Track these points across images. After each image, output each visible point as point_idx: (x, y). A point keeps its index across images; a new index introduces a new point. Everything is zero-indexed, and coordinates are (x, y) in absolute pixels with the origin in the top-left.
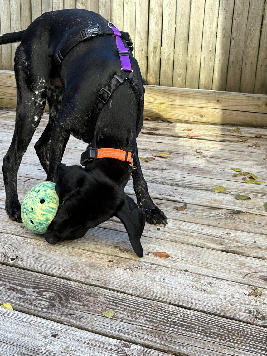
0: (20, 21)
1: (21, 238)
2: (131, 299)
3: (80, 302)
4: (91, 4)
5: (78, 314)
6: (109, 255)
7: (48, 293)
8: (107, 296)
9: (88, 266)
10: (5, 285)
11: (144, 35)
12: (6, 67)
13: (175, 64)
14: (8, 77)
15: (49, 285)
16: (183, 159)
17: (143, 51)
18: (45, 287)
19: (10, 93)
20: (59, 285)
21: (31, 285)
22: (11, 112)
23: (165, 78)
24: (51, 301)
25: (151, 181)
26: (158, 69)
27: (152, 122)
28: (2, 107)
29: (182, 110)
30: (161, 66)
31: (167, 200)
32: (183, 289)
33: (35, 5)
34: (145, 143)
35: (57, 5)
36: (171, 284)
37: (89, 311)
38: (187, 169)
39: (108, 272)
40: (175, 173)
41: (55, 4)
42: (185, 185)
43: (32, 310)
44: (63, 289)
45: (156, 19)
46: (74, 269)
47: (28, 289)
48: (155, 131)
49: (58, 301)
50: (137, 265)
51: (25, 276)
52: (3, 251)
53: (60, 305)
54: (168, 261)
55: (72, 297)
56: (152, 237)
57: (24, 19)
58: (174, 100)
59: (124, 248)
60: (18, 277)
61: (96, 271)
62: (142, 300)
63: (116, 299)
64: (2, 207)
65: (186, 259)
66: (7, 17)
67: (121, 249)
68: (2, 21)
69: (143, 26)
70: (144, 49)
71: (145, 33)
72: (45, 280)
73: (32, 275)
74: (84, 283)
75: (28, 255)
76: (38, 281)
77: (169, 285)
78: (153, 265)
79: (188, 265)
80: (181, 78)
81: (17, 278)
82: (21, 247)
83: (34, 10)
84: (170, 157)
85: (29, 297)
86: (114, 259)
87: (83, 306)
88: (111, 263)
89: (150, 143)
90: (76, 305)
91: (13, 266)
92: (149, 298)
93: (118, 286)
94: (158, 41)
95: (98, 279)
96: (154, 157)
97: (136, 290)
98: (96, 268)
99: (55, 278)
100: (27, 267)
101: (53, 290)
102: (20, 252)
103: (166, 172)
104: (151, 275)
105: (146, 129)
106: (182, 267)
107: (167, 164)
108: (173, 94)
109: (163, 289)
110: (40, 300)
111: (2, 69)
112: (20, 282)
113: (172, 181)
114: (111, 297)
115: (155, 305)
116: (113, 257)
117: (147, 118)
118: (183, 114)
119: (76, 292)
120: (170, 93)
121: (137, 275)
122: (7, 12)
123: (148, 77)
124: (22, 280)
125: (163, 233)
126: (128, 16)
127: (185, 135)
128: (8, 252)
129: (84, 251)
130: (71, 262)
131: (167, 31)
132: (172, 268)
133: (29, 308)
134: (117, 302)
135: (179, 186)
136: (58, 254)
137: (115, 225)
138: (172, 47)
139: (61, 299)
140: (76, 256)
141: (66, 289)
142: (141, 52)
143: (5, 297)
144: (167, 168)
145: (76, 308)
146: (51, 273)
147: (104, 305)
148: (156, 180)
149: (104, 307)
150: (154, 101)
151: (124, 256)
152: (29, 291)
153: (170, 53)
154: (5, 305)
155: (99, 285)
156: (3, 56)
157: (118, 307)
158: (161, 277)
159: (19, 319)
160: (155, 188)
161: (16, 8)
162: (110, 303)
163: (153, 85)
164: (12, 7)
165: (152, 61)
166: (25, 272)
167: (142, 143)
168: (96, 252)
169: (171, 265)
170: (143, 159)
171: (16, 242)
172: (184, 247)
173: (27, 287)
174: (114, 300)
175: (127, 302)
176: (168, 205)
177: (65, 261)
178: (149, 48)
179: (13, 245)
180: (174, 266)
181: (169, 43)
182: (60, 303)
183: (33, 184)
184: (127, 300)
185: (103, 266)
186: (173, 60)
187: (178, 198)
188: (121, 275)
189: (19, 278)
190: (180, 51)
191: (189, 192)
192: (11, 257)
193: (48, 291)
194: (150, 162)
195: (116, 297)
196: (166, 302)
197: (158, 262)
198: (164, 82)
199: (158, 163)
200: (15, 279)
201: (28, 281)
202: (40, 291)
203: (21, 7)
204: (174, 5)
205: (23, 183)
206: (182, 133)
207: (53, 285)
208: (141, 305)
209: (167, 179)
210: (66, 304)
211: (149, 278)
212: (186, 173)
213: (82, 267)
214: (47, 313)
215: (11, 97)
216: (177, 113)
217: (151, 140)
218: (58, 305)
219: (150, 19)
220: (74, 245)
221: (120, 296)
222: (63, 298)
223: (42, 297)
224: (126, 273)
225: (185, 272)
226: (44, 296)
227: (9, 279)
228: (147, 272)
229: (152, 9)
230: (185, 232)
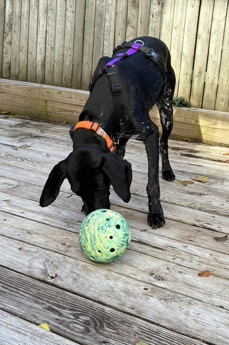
0: (73, 41)
1: (61, 255)
2: (165, 332)
3: (114, 330)
4: (141, 28)
5: (112, 343)
6: (145, 282)
7: (84, 316)
8: (141, 326)
9: (123, 292)
10: (44, 304)
11: (190, 60)
12: (57, 83)
13: (218, 89)
14: (58, 93)
15: (86, 309)
16: (222, 185)
17: (188, 75)
18: (82, 310)
19: (59, 108)
20: (95, 309)
21: (68, 307)
22: (59, 126)
23: (208, 101)
24: (86, 326)
25: (189, 206)
26: (201, 92)
27: (192, 143)
28: (51, 121)
29: (222, 134)
30: (205, 90)
31: (205, 228)
32: (218, 327)
33: (88, 27)
34: (184, 165)
35: (108, 27)
36: (205, 320)
37: (122, 340)
38: (226, 195)
39: (143, 300)
40: (214, 199)
41: (107, 26)
42: (223, 213)
43: (68, 334)
44: (98, 314)
45: (203, 44)
46: (110, 294)
47: (65, 310)
48: (194, 153)
49: (93, 326)
50: (172, 296)
51: (63, 296)
52: (43, 268)
53: (95, 331)
54: (204, 295)
55: (107, 323)
56: (188, 267)
57: (77, 39)
58: (216, 124)
59: (160, 276)
60: (57, 296)
61: (131, 298)
62: (175, 335)
63: (150, 331)
64: (45, 223)
65: (222, 294)
66: (61, 37)
67: (157, 277)
68: (57, 41)
69: (190, 50)
70: (189, 73)
71: (191, 58)
72: (82, 303)
73: (69, 296)
74: (119, 310)
75: (66, 275)
76: (75, 303)
77: (204, 321)
78: (188, 298)
79: (224, 301)
80: (224, 103)
81: (55, 297)
82: (60, 266)
83: (87, 31)
84: (209, 182)
85: (65, 319)
86: (149, 287)
87: (117, 334)
88: (146, 291)
89: (189, 165)
90: (111, 333)
91: (52, 285)
92: (183, 333)
93: (152, 317)
94: (203, 66)
95: (133, 307)
96: (193, 181)
97: (170, 323)
98: (131, 295)
99: (91, 301)
100: (66, 287)
101: (89, 314)
102: (59, 271)
103: (205, 198)
104: (186, 309)
105: (185, 150)
106: (217, 302)
107: (206, 189)
108: (215, 118)
109: (197, 325)
110: (76, 323)
111: (53, 85)
112: (58, 302)
113: (210, 208)
114: (145, 328)
115: (189, 341)
116: (148, 285)
117: (187, 139)
118: (223, 137)
119: (111, 318)
120: (211, 117)
121: (171, 306)
122: (61, 33)
123: (191, 100)
124: (60, 300)
125: (199, 263)
126: (176, 40)
127: (224, 159)
128: (48, 269)
129: (120, 276)
130: (107, 286)
131: (213, 56)
132: (207, 303)
133: (65, 331)
134: (151, 334)
135: (218, 214)
136: (95, 276)
137: (151, 250)
138: (217, 73)
139: (96, 325)
140: (112, 280)
141: (101, 314)
142: (186, 76)
143: (43, 317)
144: (206, 193)
145: (110, 336)
146: (88, 295)
147: (137, 336)
148: (194, 205)
149: (138, 337)
150: (195, 123)
151: (159, 285)
152: (66, 312)
153: (214, 78)
154: (42, 325)
155: (134, 313)
156: (55, 73)
157: (152, 339)
158: (196, 311)
159: (54, 342)
160: (192, 214)
161: (70, 30)
162: (144, 334)
163: (195, 107)
164: (66, 28)
165: (196, 85)
166: (63, 293)
167: (180, 164)
168: (131, 278)
169: (206, 299)
170: (182, 182)
171: (56, 259)
172: (221, 281)
173: (64, 308)
174: (148, 331)
175: (161, 335)
176: (206, 233)
177: (102, 284)
178: (194, 72)
179: (53, 263)
180: (209, 300)
181: (215, 68)
182: (96, 329)
183: (75, 200)
184: (161, 333)
185: (138, 293)
186: (217, 85)
187: (215, 227)
188: (155, 305)
189: (57, 298)
190: (224, 76)
191: (227, 221)
192: (51, 275)
193: (84, 315)
194: (188, 185)
195: (150, 328)
196: (200, 339)
197: (194, 295)
198: (207, 105)
199: (196, 187)
200: (53, 299)
201: (66, 302)
202: (76, 314)
203: (75, 28)
204: (222, 33)
205: (65, 199)
206: (222, 157)
207: (89, 309)
208: (174, 340)
209: (205, 205)
210: (101, 331)
211: (184, 311)
212: (225, 200)
213: (117, 292)
214: (82, 338)
215: (59, 111)
216: (218, 137)
217: (190, 163)
218: (93, 331)
219: (197, 44)
220: (110, 267)
221: (154, 328)
222: (98, 324)
223: (78, 321)
224: (161, 303)
225: (220, 308)
226: (79, 320)
227: (48, 298)
228: (182, 305)
229: (200, 35)
230: (221, 265)
